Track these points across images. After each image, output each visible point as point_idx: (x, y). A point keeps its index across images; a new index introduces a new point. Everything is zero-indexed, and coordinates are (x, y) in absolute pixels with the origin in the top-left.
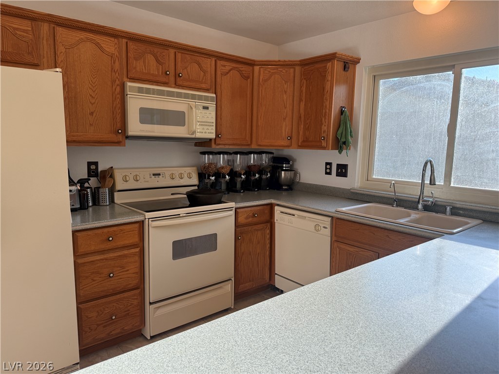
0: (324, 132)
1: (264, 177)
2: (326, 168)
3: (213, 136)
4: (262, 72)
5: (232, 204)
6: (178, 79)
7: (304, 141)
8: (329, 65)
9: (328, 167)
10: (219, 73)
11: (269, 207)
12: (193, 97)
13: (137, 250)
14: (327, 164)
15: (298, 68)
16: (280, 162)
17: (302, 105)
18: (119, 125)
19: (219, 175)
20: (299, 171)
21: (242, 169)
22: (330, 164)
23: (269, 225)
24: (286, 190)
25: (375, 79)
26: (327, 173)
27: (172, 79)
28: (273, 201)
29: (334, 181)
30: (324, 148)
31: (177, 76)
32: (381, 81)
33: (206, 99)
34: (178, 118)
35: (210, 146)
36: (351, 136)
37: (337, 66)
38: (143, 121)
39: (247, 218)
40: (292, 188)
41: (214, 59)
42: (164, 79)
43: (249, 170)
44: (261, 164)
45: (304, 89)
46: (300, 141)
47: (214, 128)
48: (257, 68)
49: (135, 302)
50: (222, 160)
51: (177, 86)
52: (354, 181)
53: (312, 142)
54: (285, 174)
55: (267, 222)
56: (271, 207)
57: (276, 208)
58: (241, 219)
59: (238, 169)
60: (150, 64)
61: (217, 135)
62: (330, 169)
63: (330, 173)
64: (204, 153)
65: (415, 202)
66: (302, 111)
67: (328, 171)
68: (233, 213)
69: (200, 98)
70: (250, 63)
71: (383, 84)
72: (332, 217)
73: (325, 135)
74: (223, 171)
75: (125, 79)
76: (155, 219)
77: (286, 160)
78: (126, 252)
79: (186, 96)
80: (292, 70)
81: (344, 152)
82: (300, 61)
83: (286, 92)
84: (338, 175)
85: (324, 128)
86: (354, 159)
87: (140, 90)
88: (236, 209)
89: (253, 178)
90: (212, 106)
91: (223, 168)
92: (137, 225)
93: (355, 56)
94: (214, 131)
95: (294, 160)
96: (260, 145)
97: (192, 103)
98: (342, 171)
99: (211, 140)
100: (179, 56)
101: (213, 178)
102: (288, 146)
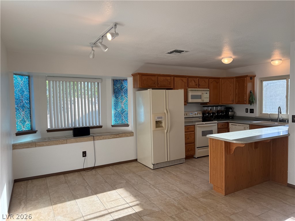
0: (245, 99)
1: (223, 114)
2: (246, 111)
3: (208, 101)
4: (222, 81)
5: (216, 122)
6: (199, 86)
7: (238, 102)
8: (246, 78)
9: (247, 110)
10: (210, 82)
11: (227, 123)
12: (203, 90)
13: (194, 132)
14: (246, 109)
15: (235, 79)
16: (228, 109)
17: (237, 90)
18: (186, 100)
19: (209, 113)
20: (236, 112)
22: (247, 109)
23: (227, 129)
24: (231, 118)
25: (261, 82)
26: (246, 112)
27: (198, 86)
28: (228, 121)
29: (249, 115)
30: (245, 104)
31: (199, 85)
32: (264, 82)
33: (207, 91)
34: (200, 97)
35: (207, 104)
36: (254, 100)
37: (248, 78)
38: (191, 99)
39: (221, 126)
40: (233, 118)
41: (208, 79)
42: (196, 87)
43: (218, 112)
44: (221, 110)
45: (237, 85)
46: (237, 101)
47: (209, 99)
48: (220, 79)
49: (193, 147)
50: (209, 108)
51: (199, 88)
52: (256, 114)
53: (241, 102)
54: (230, 113)
56: (228, 123)
57: (230, 123)
58: (219, 126)
59: (214, 112)
60: (192, 83)
61: (210, 101)
62: (248, 111)
63: (247, 112)
64: (204, 107)
65: (276, 120)
66: (237, 92)
67: (247, 111)
68: (217, 124)
69: (205, 91)
72: (249, 124)
73: (245, 100)
74: (210, 112)
75: (187, 88)
76: (198, 124)
77: (231, 108)
78: (191, 133)
79: (202, 91)
80: (233, 80)
81: (252, 105)
82: (236, 77)
83: (231, 86)
84: (251, 112)
85: (245, 97)
86: (256, 107)
87: (191, 90)
88: (218, 123)
89: (219, 115)
90: (208, 92)
91: (210, 111)
92: (193, 126)
93: (254, 75)
94: (209, 100)
95: (234, 108)
96: (222, 104)
97: (203, 92)
98: (252, 111)
99: (207, 102)
100: (200, 79)
101: (207, 114)
102: (232, 104)
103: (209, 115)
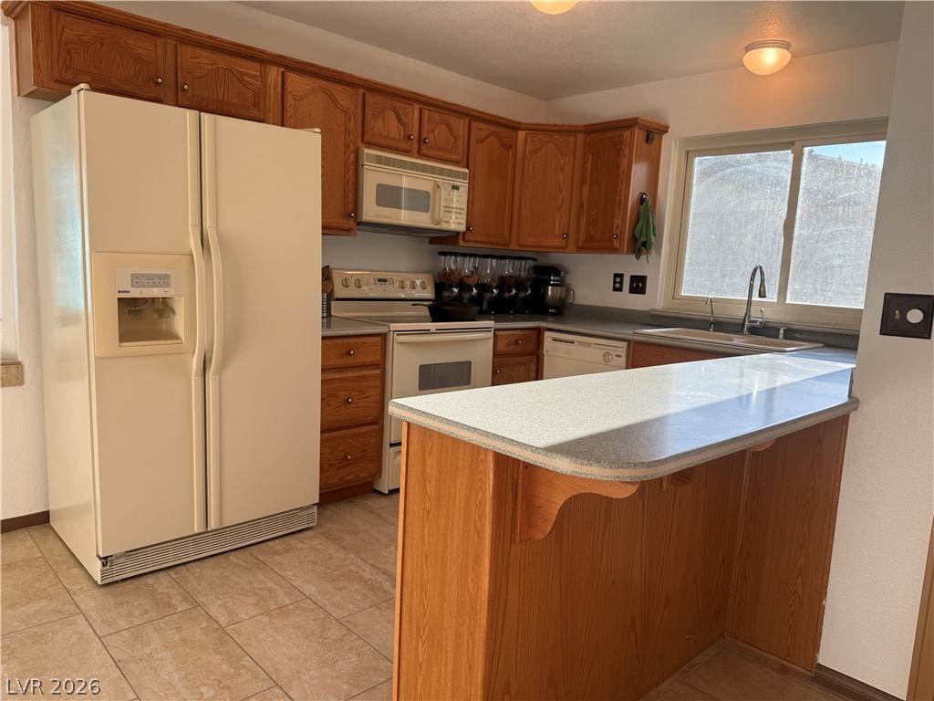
0: (617, 227)
1: (522, 295)
2: (615, 282)
3: (463, 228)
4: (529, 140)
5: (491, 323)
6: (423, 146)
7: (586, 241)
8: (627, 133)
9: (618, 279)
10: (473, 139)
11: (536, 332)
12: (441, 172)
13: (379, 372)
14: (616, 275)
15: (580, 137)
16: (546, 273)
17: (586, 189)
18: (351, 206)
19: (464, 286)
20: (573, 287)
21: (492, 280)
22: (621, 276)
23: (535, 359)
24: (552, 314)
25: (688, 156)
26: (615, 289)
27: (415, 146)
28: (542, 324)
29: (627, 301)
30: (615, 251)
31: (421, 141)
32: (697, 160)
33: (457, 175)
34: (421, 201)
35: (456, 243)
36: (655, 235)
37: (638, 135)
38: (379, 203)
39: (508, 345)
40: (562, 311)
41: (467, 119)
42: (405, 146)
43: (504, 283)
44: (517, 275)
45: (589, 166)
46: (581, 241)
47: (464, 216)
48: (521, 134)
49: (373, 441)
50: (467, 266)
51: (420, 155)
52: (655, 299)
53: (597, 243)
54: (552, 290)
55: (531, 354)
56: (539, 333)
57: (547, 334)
58: (501, 346)
59: (487, 281)
60: (388, 125)
61: (468, 228)
62: (621, 283)
63: (620, 289)
64: (445, 254)
65: (739, 324)
66: (585, 198)
67: (618, 286)
68: (491, 335)
69: (449, 173)
70: (513, 127)
71: (699, 163)
72: (628, 341)
73: (618, 232)
74: (470, 281)
75: (360, 144)
76: (401, 333)
77: (555, 270)
78: (366, 372)
79: (433, 170)
80: (572, 138)
81: (643, 257)
82: (585, 126)
83: (562, 170)
84: (632, 291)
85: (617, 222)
86: (655, 269)
87: (379, 160)
88: (495, 330)
89: (507, 295)
90: (464, 185)
91: (468, 277)
92: (379, 339)
93: (662, 123)
94: (464, 221)
95: (567, 272)
96: (522, 246)
97: (439, 179)
98: (639, 285)
99: (458, 233)
100: (426, 113)
101: (456, 290)
102: (562, 249)
103: (466, 296)
